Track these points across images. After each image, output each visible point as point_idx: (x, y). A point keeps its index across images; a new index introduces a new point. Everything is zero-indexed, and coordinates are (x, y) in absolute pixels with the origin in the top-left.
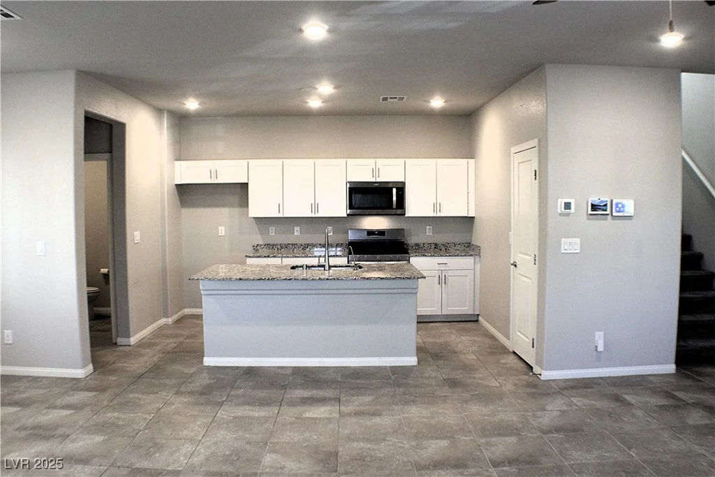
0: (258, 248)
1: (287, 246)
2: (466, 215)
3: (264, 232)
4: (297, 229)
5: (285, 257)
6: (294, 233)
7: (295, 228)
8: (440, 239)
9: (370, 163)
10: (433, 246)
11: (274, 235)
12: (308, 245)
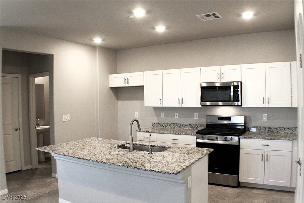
0: (155, 125)
1: (170, 125)
2: (290, 106)
3: (158, 116)
4: (177, 114)
5: (158, 133)
6: (175, 117)
7: (176, 113)
8: (274, 124)
9: (217, 69)
10: (267, 129)
11: (163, 118)
12: (183, 125)
